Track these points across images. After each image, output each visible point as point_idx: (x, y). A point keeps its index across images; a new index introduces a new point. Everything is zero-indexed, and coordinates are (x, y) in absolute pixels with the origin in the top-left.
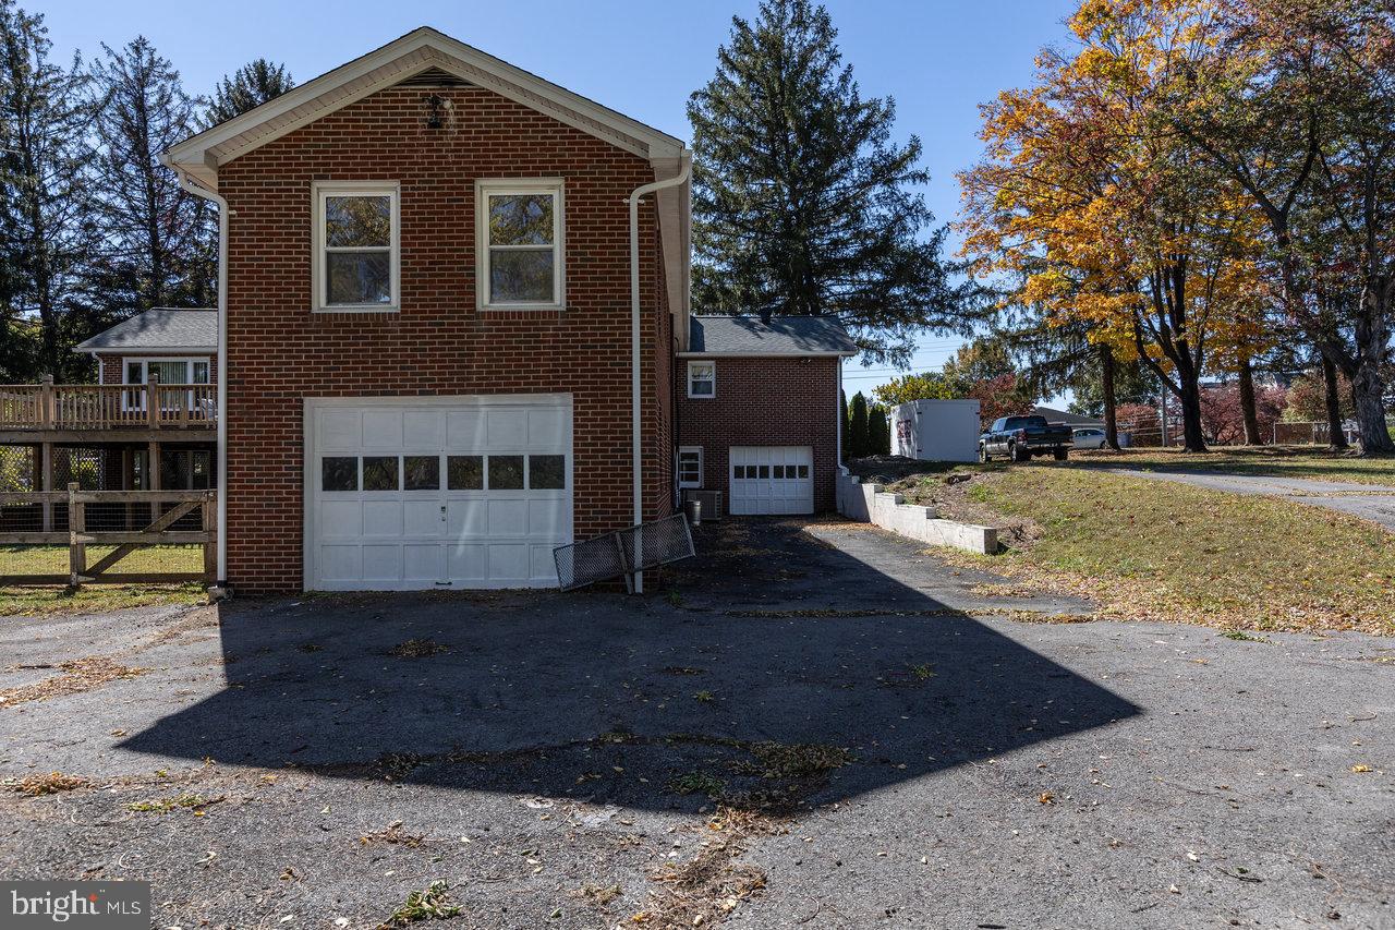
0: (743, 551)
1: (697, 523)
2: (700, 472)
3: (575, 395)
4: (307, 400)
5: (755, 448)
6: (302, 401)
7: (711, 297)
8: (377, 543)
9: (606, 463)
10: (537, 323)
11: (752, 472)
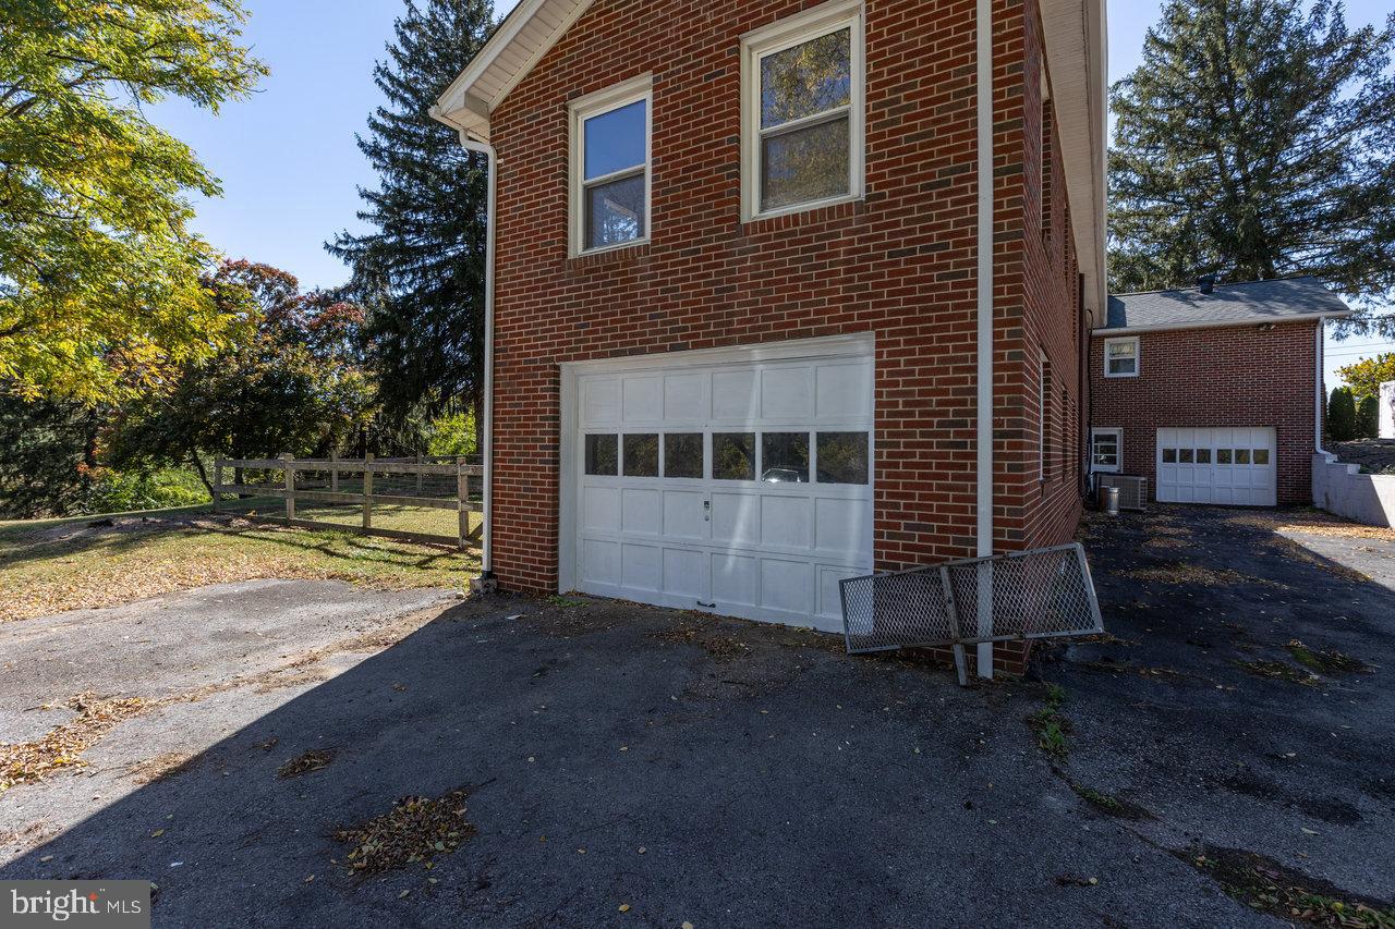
0: (1190, 574)
1: (1114, 512)
2: (1119, 455)
3: (879, 335)
4: (564, 366)
5: (1191, 430)
6: (558, 368)
7: (1133, 274)
8: (634, 542)
9: (930, 445)
10: (820, 228)
11: (1186, 456)
